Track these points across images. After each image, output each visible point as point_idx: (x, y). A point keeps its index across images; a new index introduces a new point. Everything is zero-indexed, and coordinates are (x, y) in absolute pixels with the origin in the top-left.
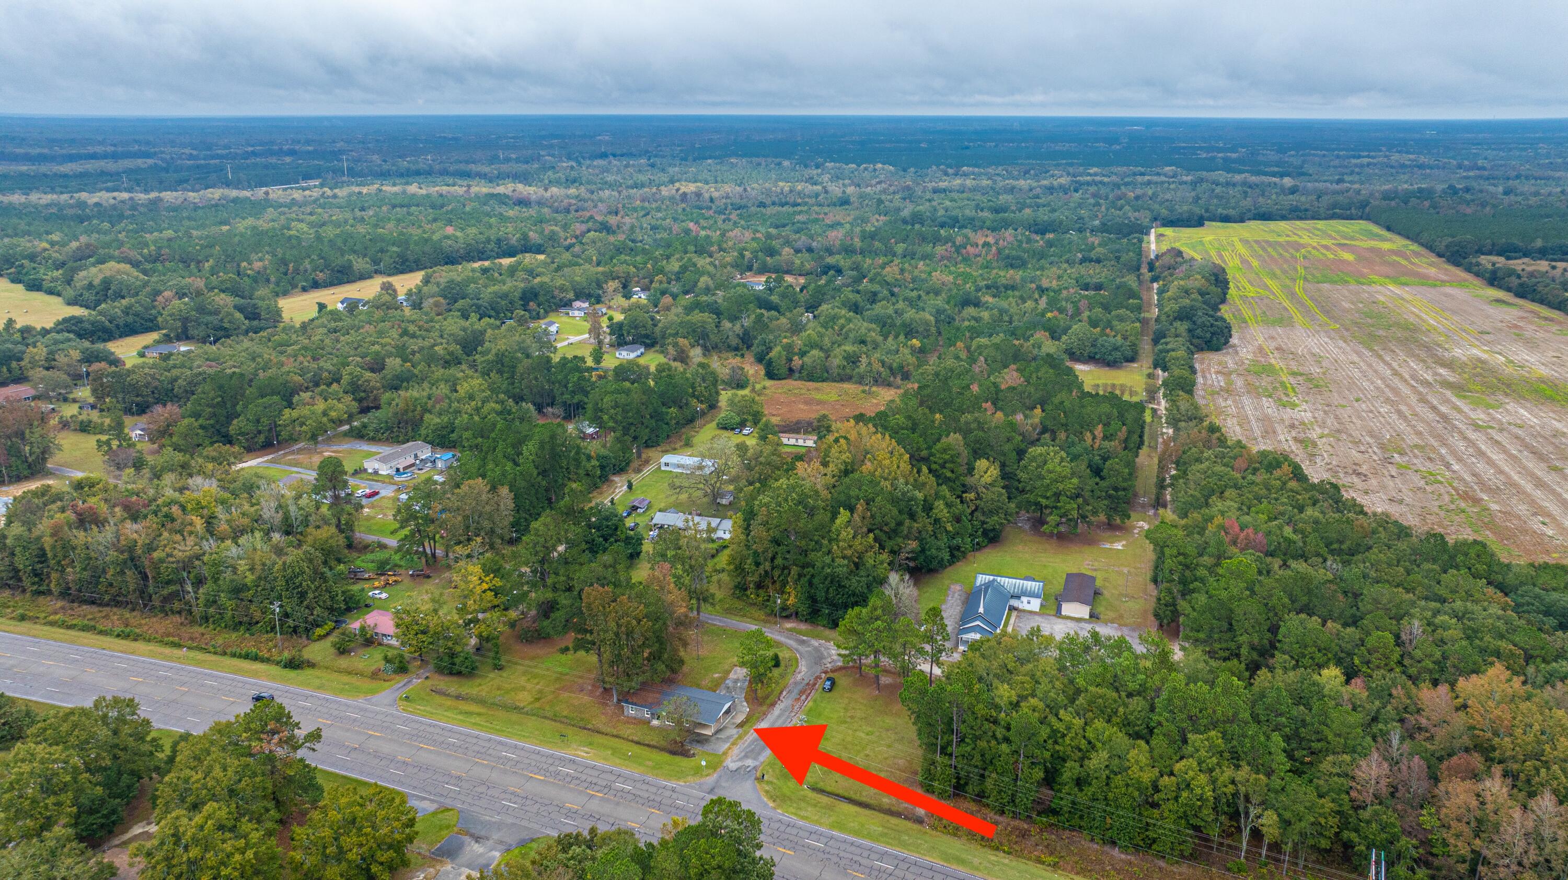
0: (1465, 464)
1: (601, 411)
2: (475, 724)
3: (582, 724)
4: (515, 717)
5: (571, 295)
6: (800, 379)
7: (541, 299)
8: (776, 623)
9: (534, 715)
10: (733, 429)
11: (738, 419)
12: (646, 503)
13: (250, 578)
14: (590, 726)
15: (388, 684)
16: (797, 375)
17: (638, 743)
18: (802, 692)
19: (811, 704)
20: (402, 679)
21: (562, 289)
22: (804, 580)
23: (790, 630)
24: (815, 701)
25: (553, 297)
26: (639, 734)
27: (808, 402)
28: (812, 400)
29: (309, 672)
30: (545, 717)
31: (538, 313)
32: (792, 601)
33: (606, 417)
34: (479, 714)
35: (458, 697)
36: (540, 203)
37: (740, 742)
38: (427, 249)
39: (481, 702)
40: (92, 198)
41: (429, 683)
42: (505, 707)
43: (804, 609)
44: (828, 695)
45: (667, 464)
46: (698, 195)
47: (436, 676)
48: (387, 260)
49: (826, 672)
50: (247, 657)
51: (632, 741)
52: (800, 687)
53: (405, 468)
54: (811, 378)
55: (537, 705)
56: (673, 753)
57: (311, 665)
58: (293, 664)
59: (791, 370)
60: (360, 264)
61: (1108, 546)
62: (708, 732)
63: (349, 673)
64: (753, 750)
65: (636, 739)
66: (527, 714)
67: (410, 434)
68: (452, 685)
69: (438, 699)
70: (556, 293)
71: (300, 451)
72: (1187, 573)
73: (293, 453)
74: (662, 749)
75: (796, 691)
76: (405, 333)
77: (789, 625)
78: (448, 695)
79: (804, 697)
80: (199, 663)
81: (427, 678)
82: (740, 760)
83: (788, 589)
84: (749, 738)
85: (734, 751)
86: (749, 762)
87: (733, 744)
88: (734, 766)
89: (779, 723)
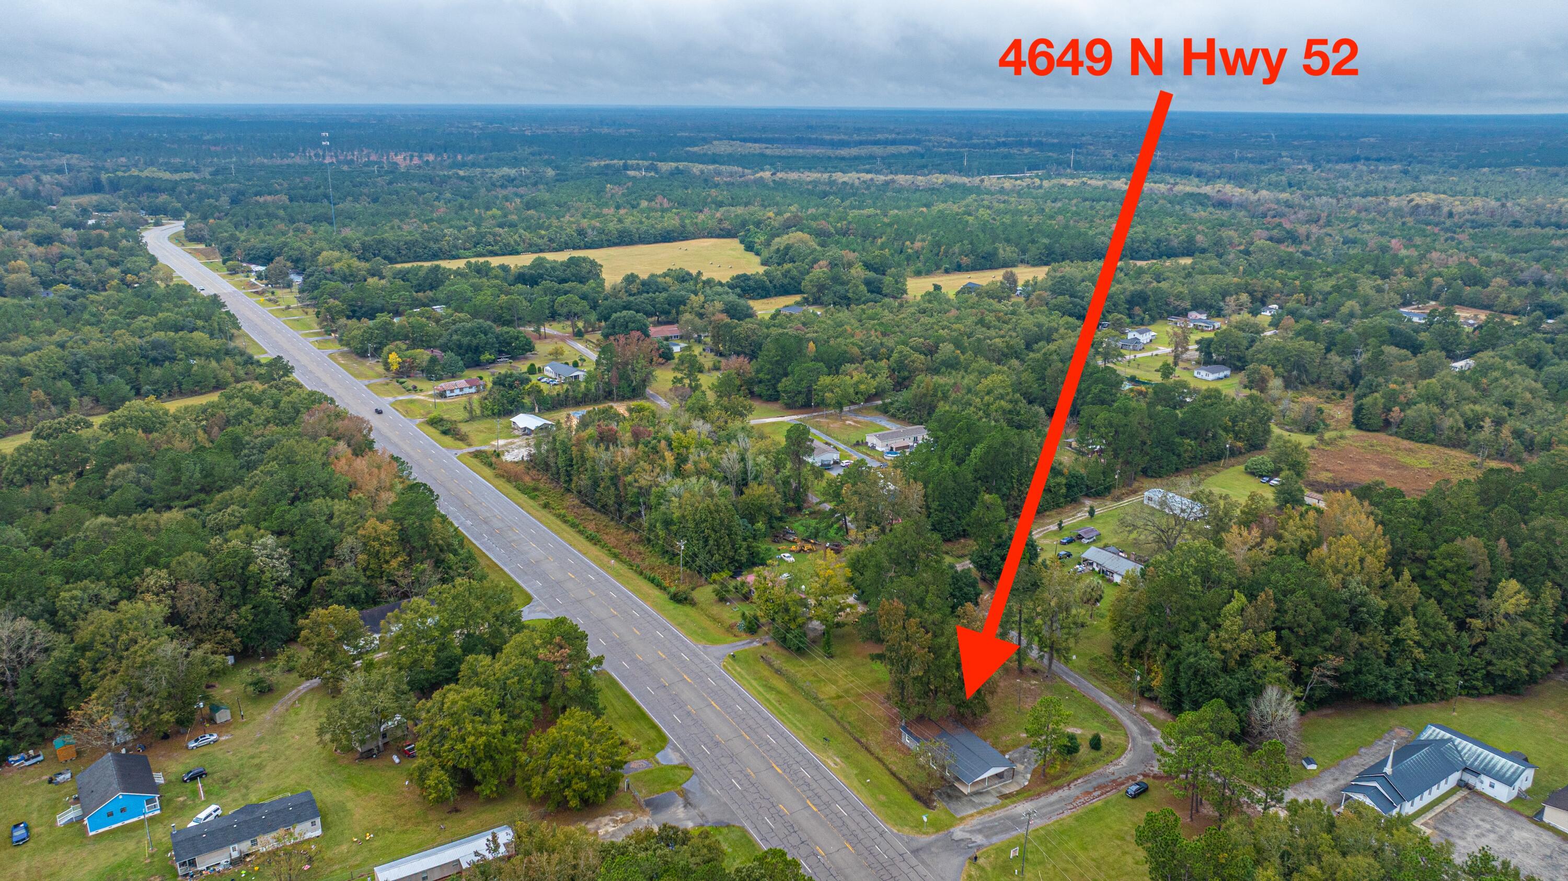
2: (768, 700)
3: (858, 735)
4: (807, 706)
5: (1187, 304)
6: (1396, 434)
9: (824, 710)
10: (1261, 476)
11: (1271, 466)
12: (1094, 534)
14: (864, 740)
15: (733, 639)
16: (1394, 430)
17: (893, 774)
18: (1099, 787)
19: (1099, 803)
20: (745, 638)
21: (1179, 297)
22: (1171, 663)
23: (1144, 715)
24: (1106, 802)
25: (1167, 304)
26: (900, 765)
29: (687, 609)
30: (833, 717)
31: (1143, 319)
34: (779, 692)
35: (777, 670)
36: (1241, 206)
37: (989, 814)
38: (1077, 243)
39: (792, 682)
40: (840, 177)
41: (763, 649)
42: (805, 692)
43: (1166, 696)
44: (1127, 801)
45: (1150, 498)
46: (1435, 208)
47: (773, 646)
48: (1033, 250)
49: (1144, 776)
50: (652, 581)
51: (890, 770)
52: (1102, 781)
53: (897, 449)
54: (1410, 435)
55: (835, 702)
56: (916, 797)
57: (693, 603)
58: (678, 599)
59: (1387, 424)
60: (1005, 251)
62: (966, 790)
63: (715, 620)
64: (992, 827)
65: (894, 769)
66: (819, 707)
67: (925, 417)
68: (779, 658)
69: (762, 668)
71: (827, 416)
73: (822, 416)
74: (909, 789)
75: (1094, 784)
76: (981, 322)
77: (1147, 709)
78: (771, 665)
79: (1097, 793)
80: (618, 576)
81: (765, 644)
82: (971, 832)
83: (1155, 667)
84: (1001, 813)
85: (974, 821)
86: (979, 838)
87: (980, 812)
88: (960, 835)
89: (1044, 811)
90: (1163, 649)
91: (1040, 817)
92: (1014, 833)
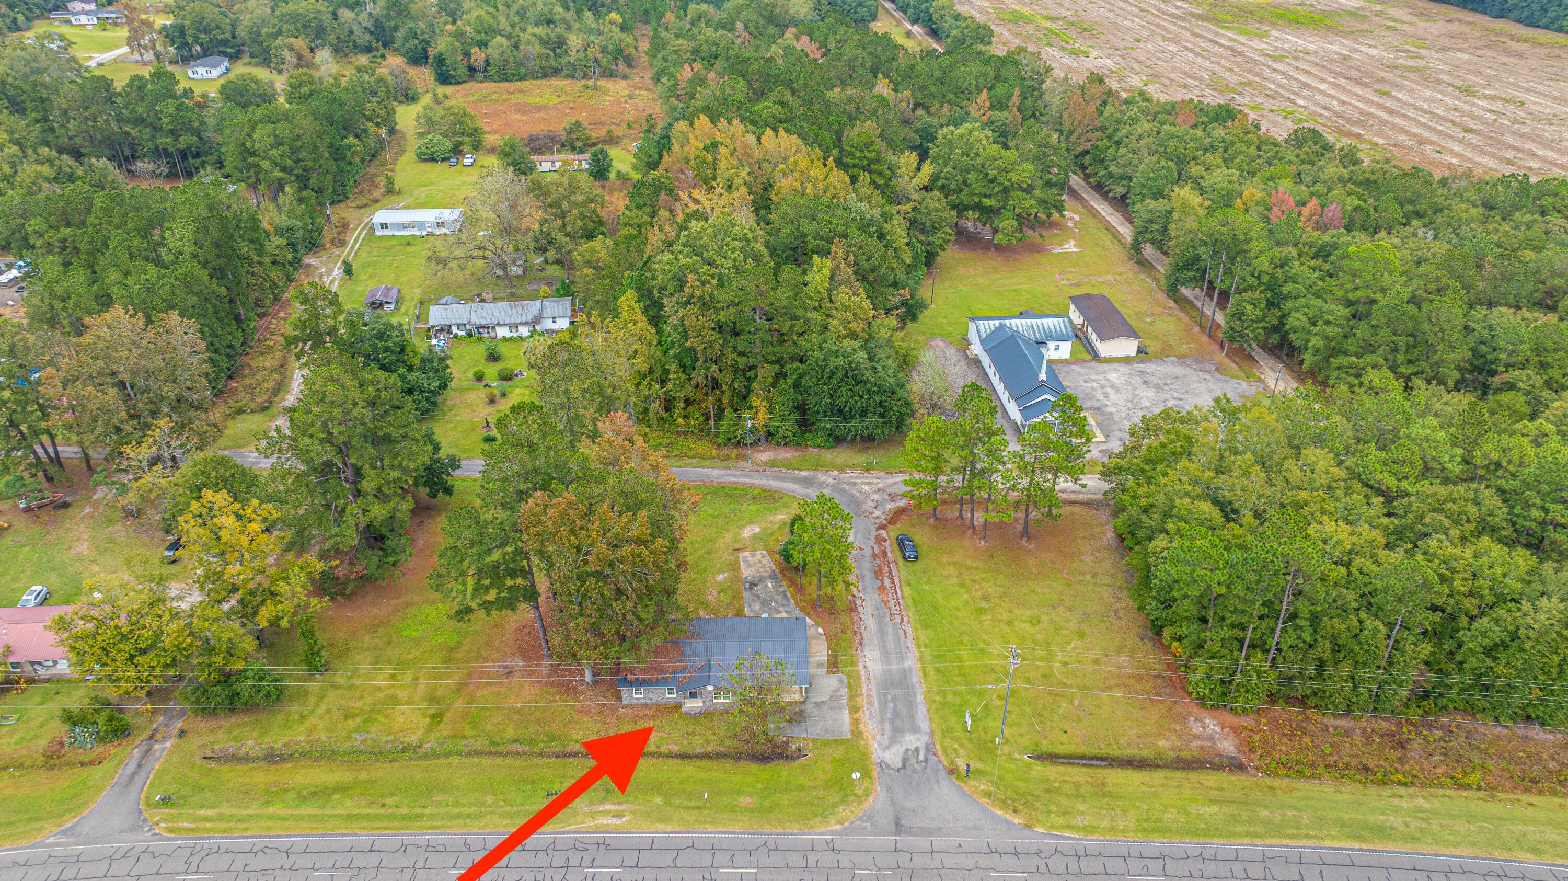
1: (253, 154)
3: (556, 747)
4: (416, 771)
6: (488, 79)
8: (744, 458)
9: (447, 755)
10: (444, 159)
11: (448, 144)
12: (394, 292)
15: (96, 773)
16: (485, 75)
17: (684, 757)
19: (907, 591)
20: (131, 751)
22: (786, 385)
24: (909, 584)
26: (676, 736)
27: (522, 109)
28: (525, 105)
30: (477, 753)
32: (762, 416)
33: (265, 164)
34: (341, 789)
35: (272, 758)
37: (862, 701)
39: (328, 756)
41: (192, 744)
42: (378, 754)
43: (788, 427)
44: (918, 566)
45: (384, 226)
47: (201, 724)
49: (883, 527)
51: (671, 756)
52: (867, 566)
55: (445, 729)
56: (763, 758)
59: (475, 68)
61: (1059, 250)
62: (792, 696)
64: (896, 713)
65: (676, 749)
66: (435, 756)
69: (232, 775)
74: (738, 757)
75: (869, 575)
78: (246, 759)
79: (887, 582)
81: (182, 733)
82: (893, 741)
83: (754, 401)
84: (869, 689)
85: (870, 725)
86: (912, 741)
87: (855, 709)
88: (893, 756)
89: (891, 645)
90: (766, 372)
91: (902, 658)
92: (920, 698)
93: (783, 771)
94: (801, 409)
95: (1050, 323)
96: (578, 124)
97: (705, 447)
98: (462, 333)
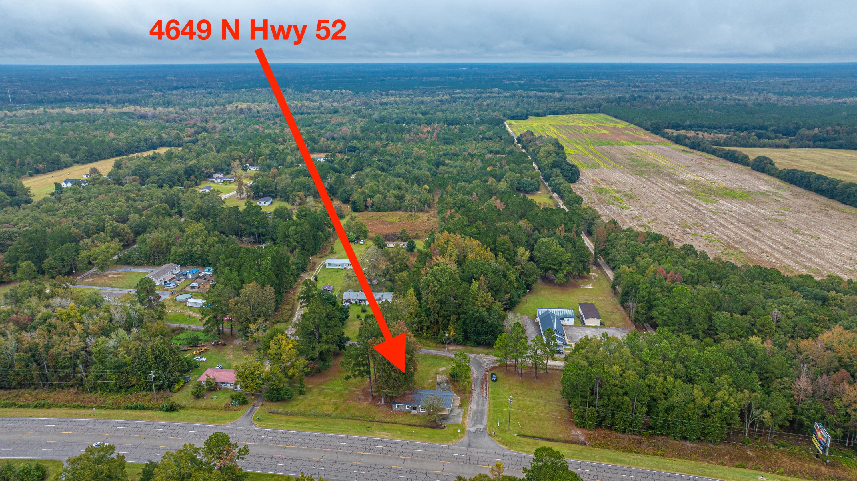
0: (719, 231)
1: (287, 236)
2: (310, 428)
3: (371, 419)
4: (330, 421)
5: (212, 170)
6: (373, 210)
7: (196, 173)
8: (445, 348)
9: (339, 418)
10: (353, 241)
11: (355, 236)
12: (332, 287)
13: (128, 359)
14: (376, 420)
15: (239, 412)
16: (370, 209)
17: (409, 425)
18: (482, 384)
19: (490, 389)
20: (247, 409)
21: (207, 167)
22: (461, 322)
23: (454, 350)
24: (491, 387)
25: (203, 172)
26: (407, 420)
27: (384, 223)
28: (386, 221)
29: (182, 412)
30: (347, 418)
31: (196, 182)
32: (452, 333)
33: (291, 240)
34: (308, 422)
35: (287, 414)
37: (467, 416)
38: (104, 146)
39: (304, 415)
41: (265, 408)
42: (318, 416)
43: (460, 338)
44: (496, 383)
45: (329, 265)
46: (249, 109)
47: (268, 404)
48: (81, 155)
49: (488, 371)
50: (136, 408)
51: (405, 424)
52: (479, 381)
53: (170, 281)
54: (379, 210)
55: (338, 412)
56: (433, 428)
57: (182, 408)
58: (172, 409)
59: (366, 206)
60: (65, 158)
61: (585, 287)
62: (446, 413)
63: (209, 409)
64: (477, 420)
65: (407, 423)
66: (335, 418)
67: (162, 259)
68: (280, 407)
69: (276, 417)
70: (204, 169)
71: (92, 275)
72: (652, 297)
74: (426, 426)
75: (479, 384)
76: (128, 199)
77: (452, 348)
78: (280, 414)
79: (484, 386)
80: (106, 416)
81: (262, 405)
82: (474, 426)
83: (450, 327)
84: (470, 413)
85: (467, 421)
86: (479, 426)
87: (464, 417)
88: (473, 430)
89: (481, 402)
90: (454, 318)
91: (483, 406)
92: (486, 417)
93: (438, 431)
94: (465, 331)
95: (566, 311)
96: (404, 231)
97: (433, 344)
98: (354, 302)
